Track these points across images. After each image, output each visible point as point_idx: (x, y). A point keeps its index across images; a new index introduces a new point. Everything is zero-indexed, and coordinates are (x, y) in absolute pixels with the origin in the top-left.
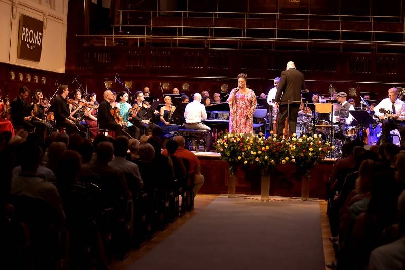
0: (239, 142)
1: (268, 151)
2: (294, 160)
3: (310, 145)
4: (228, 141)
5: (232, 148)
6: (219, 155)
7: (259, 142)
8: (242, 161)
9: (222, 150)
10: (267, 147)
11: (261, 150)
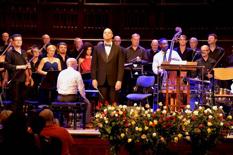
0: (122, 116)
1: (156, 126)
2: (188, 138)
3: (208, 119)
4: (108, 115)
5: (114, 123)
6: (97, 132)
7: (145, 115)
8: (126, 138)
9: (101, 126)
10: (156, 122)
11: (148, 126)
